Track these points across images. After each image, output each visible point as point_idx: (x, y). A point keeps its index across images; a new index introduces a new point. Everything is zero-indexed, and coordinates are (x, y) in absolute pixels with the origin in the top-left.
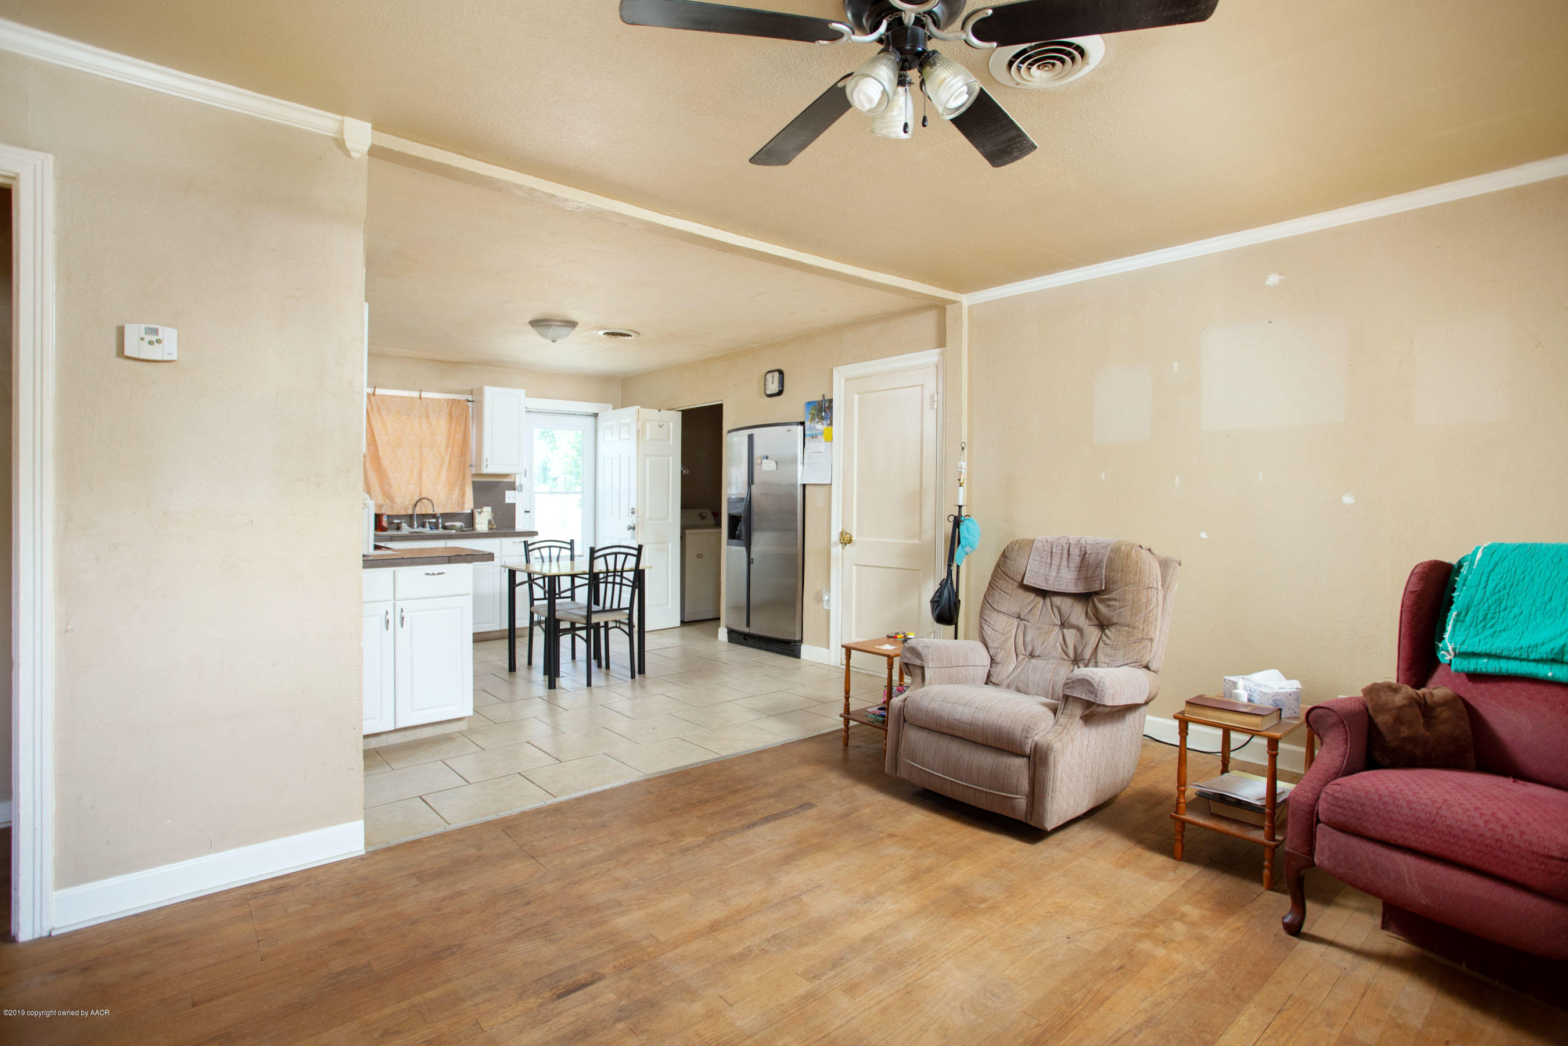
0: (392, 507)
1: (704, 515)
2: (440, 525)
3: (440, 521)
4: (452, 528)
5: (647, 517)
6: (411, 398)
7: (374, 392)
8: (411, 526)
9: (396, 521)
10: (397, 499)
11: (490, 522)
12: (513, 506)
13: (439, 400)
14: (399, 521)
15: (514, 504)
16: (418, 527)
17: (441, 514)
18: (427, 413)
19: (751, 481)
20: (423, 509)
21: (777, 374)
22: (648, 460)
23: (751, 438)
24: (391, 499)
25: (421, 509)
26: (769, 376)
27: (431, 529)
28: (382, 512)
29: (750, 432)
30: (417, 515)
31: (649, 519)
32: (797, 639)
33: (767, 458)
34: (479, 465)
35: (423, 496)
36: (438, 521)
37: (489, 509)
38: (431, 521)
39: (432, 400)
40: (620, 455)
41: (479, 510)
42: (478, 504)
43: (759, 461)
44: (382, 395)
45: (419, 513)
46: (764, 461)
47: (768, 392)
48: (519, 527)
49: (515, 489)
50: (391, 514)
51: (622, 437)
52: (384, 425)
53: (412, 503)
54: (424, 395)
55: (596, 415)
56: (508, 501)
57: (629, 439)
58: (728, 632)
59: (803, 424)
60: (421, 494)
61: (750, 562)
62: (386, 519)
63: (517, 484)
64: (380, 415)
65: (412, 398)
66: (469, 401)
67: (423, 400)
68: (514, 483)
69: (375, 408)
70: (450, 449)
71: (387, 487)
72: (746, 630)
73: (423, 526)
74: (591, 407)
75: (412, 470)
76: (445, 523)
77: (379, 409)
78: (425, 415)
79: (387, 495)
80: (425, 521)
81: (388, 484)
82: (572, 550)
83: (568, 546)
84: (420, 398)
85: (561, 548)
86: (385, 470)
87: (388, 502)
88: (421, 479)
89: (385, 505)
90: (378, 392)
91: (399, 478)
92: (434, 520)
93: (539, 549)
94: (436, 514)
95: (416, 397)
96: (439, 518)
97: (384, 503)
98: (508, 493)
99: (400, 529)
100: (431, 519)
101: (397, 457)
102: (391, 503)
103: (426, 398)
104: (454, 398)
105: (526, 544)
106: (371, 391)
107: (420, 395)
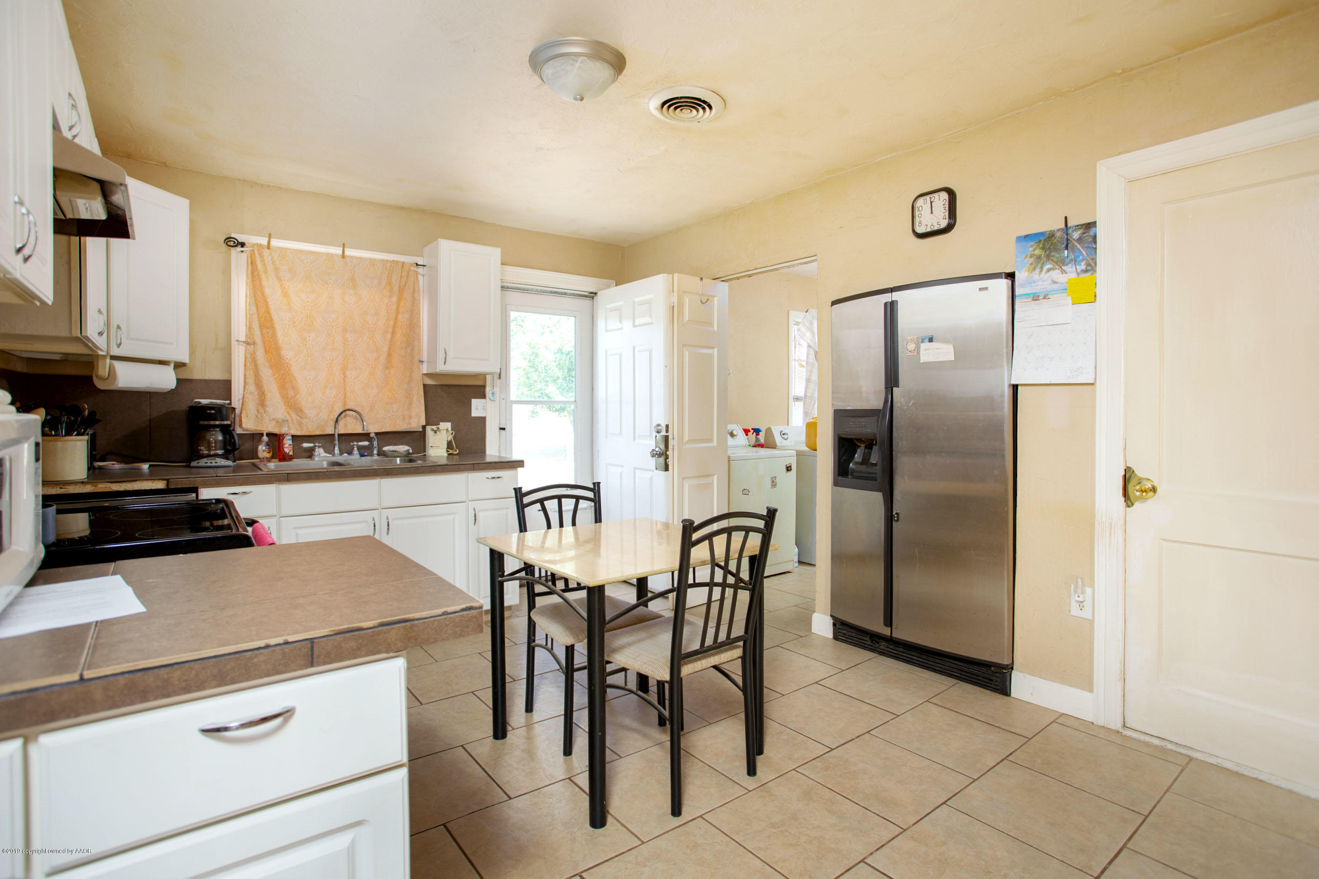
0: (300, 424)
1: (735, 433)
2: (375, 452)
3: (375, 443)
4: (395, 454)
5: (686, 438)
6: (328, 254)
7: (270, 244)
8: (331, 451)
9: (305, 445)
10: (307, 411)
11: (449, 445)
12: (483, 420)
13: (372, 262)
14: (312, 445)
15: (485, 417)
16: (341, 453)
17: (377, 434)
18: (353, 280)
19: (892, 379)
20: (350, 426)
21: (944, 196)
22: (686, 353)
23: (891, 310)
24: (299, 411)
25: (346, 425)
26: (920, 202)
27: (362, 455)
28: (284, 430)
29: (887, 298)
30: (339, 435)
31: (689, 441)
32: (1006, 663)
33: (931, 340)
34: (432, 361)
35: (348, 407)
36: (371, 444)
37: (448, 425)
38: (360, 443)
39: (360, 259)
40: (634, 348)
41: (435, 428)
42: (432, 418)
43: (911, 346)
44: (280, 248)
45: (342, 432)
46: (925, 346)
47: (920, 230)
48: (492, 451)
49: (484, 397)
50: (299, 433)
51: (637, 322)
52: (285, 294)
53: (332, 417)
54: (349, 252)
55: (592, 295)
56: (475, 413)
57: (652, 323)
58: (834, 625)
59: (1011, 276)
60: (345, 403)
61: (890, 519)
62: (290, 442)
63: (488, 388)
64: (279, 279)
65: (330, 256)
66: (417, 265)
67: (348, 260)
68: (483, 386)
69: (270, 268)
70: (388, 336)
71: (291, 393)
72: (886, 631)
73: (350, 453)
74: (585, 284)
75: (330, 366)
76: (383, 447)
77: (276, 270)
78: (350, 283)
79: (293, 405)
80: (352, 444)
81: (293, 388)
82: (596, 501)
83: (590, 494)
84: (343, 256)
85: (578, 498)
86: (287, 366)
87: (294, 415)
88: (344, 381)
89: (290, 421)
90: (275, 243)
91: (310, 379)
92: (366, 443)
93: (541, 501)
94: (370, 433)
95: (336, 255)
96: (375, 440)
97: (288, 416)
98: (474, 402)
99: (313, 457)
100: (361, 441)
101: (308, 346)
102: (298, 418)
103: (351, 257)
104: (396, 259)
105: (519, 494)
106: (264, 241)
107: (343, 252)
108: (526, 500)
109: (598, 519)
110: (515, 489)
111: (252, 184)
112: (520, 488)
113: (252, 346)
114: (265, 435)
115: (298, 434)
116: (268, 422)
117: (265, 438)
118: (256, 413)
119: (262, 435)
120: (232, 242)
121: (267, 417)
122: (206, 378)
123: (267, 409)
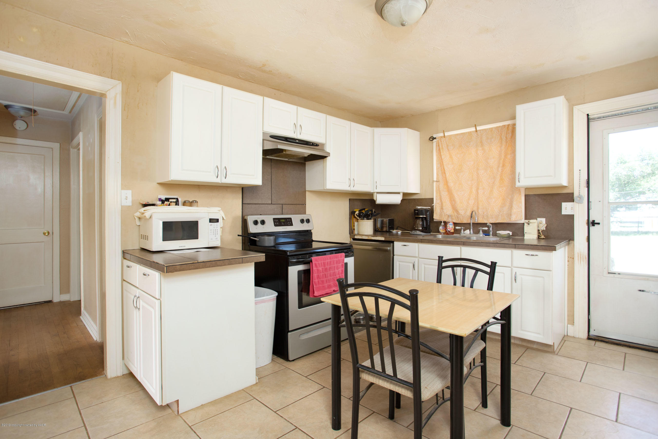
0: (458, 217)
2: (492, 234)
3: (491, 229)
4: (502, 236)
6: (468, 132)
7: (444, 135)
8: (469, 231)
9: (458, 228)
10: (460, 212)
11: (540, 233)
12: (571, 217)
13: (490, 130)
14: (460, 228)
15: (573, 215)
16: (474, 233)
17: (491, 224)
18: (481, 142)
20: (478, 219)
24: (457, 211)
25: (476, 219)
27: (485, 235)
28: (449, 220)
30: (473, 223)
35: (476, 210)
36: (489, 229)
37: (543, 220)
38: (483, 228)
39: (485, 130)
41: (529, 220)
42: (529, 215)
44: (448, 136)
49: (573, 201)
52: (450, 157)
54: (478, 128)
56: (564, 212)
60: (475, 207)
62: (451, 226)
63: (576, 194)
64: (448, 150)
65: (470, 133)
67: (479, 132)
68: (573, 194)
69: (445, 146)
70: (500, 169)
71: (453, 203)
73: (479, 233)
75: (471, 188)
76: (497, 231)
77: (448, 146)
78: (480, 144)
79: (455, 209)
80: (479, 228)
81: (454, 200)
82: (492, 275)
83: (488, 270)
84: (476, 131)
85: (477, 270)
86: (451, 190)
87: (455, 214)
88: (477, 195)
89: (454, 216)
90: (447, 134)
91: (461, 195)
92: (486, 228)
93: (453, 267)
94: (487, 223)
95: (473, 132)
96: (491, 226)
97: (453, 214)
98: (564, 205)
99: (461, 234)
100: (484, 227)
101: (459, 180)
102: (457, 214)
103: (480, 130)
104: (504, 124)
105: (441, 260)
106: (442, 135)
107: (476, 128)
108: (444, 264)
109: (490, 287)
110: (439, 257)
111: (441, 110)
112: (442, 257)
113: (438, 183)
114: (443, 222)
115: (457, 222)
116: (444, 216)
117: (443, 224)
118: (440, 212)
119: (441, 222)
120: (432, 139)
121: (444, 214)
122: (426, 198)
123: (444, 210)
